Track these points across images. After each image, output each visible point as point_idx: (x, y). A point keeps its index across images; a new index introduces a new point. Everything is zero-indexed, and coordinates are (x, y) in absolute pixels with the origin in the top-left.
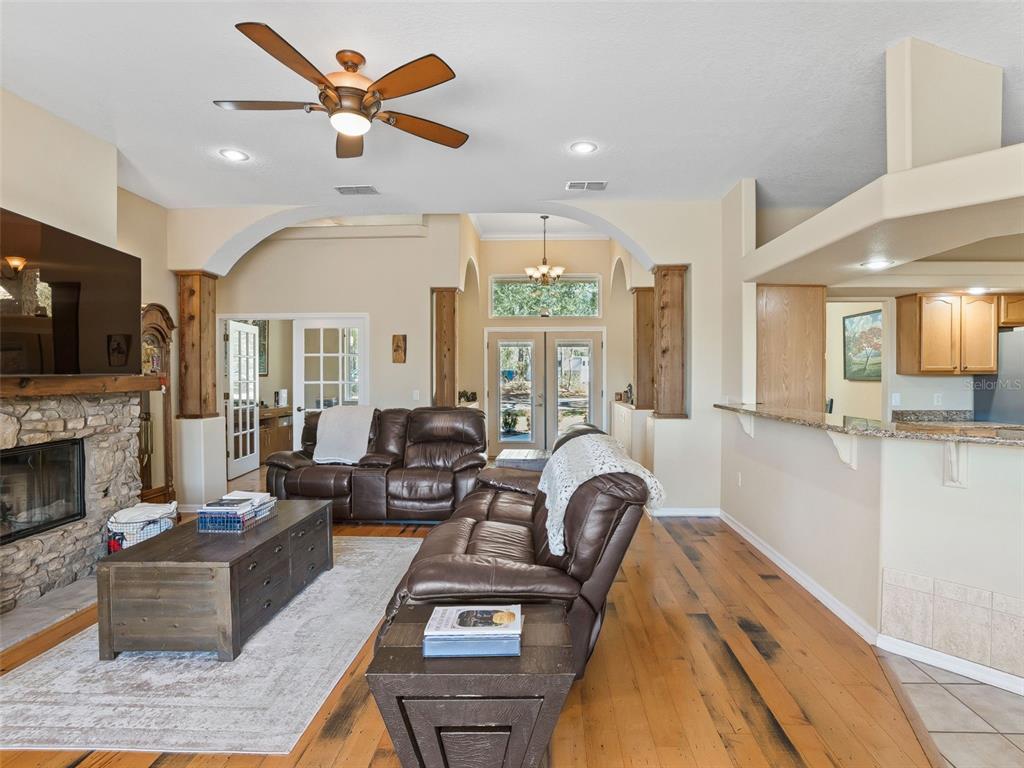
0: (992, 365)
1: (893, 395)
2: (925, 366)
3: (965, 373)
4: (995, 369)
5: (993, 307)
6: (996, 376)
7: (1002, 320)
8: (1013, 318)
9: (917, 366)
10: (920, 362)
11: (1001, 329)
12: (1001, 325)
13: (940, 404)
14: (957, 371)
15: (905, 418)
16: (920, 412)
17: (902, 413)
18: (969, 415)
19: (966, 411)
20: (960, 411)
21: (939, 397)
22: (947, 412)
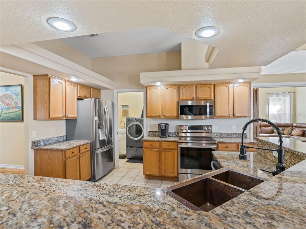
0: (75, 115)
1: (32, 132)
2: (52, 116)
5: (76, 88)
6: (77, 119)
7: (79, 95)
8: (82, 95)
9: (48, 115)
10: (49, 113)
11: (78, 99)
12: (78, 97)
13: (54, 134)
15: (39, 145)
16: (46, 139)
17: (37, 142)
18: (65, 138)
19: (64, 136)
20: (62, 136)
21: (53, 130)
22: (57, 138)
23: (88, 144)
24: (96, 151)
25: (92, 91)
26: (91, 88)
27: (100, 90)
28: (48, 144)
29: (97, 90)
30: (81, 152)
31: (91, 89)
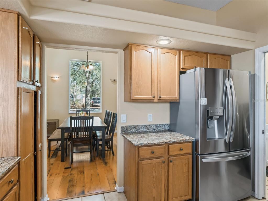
0: (176, 96)
1: (122, 115)
2: (135, 96)
3: (161, 101)
4: (178, 98)
5: (177, 57)
6: (179, 102)
7: (182, 67)
8: (187, 65)
9: (129, 95)
10: (131, 93)
11: (181, 73)
12: (181, 70)
13: (151, 120)
14: (156, 100)
15: (129, 131)
16: (138, 126)
17: (127, 128)
18: (167, 127)
19: (166, 124)
20: (162, 125)
21: (150, 116)
22: (155, 125)
23: (189, 142)
24: (201, 158)
25: (211, 59)
26: (207, 54)
27: (230, 56)
28: (141, 132)
29: (221, 56)
30: (171, 153)
31: (209, 55)
